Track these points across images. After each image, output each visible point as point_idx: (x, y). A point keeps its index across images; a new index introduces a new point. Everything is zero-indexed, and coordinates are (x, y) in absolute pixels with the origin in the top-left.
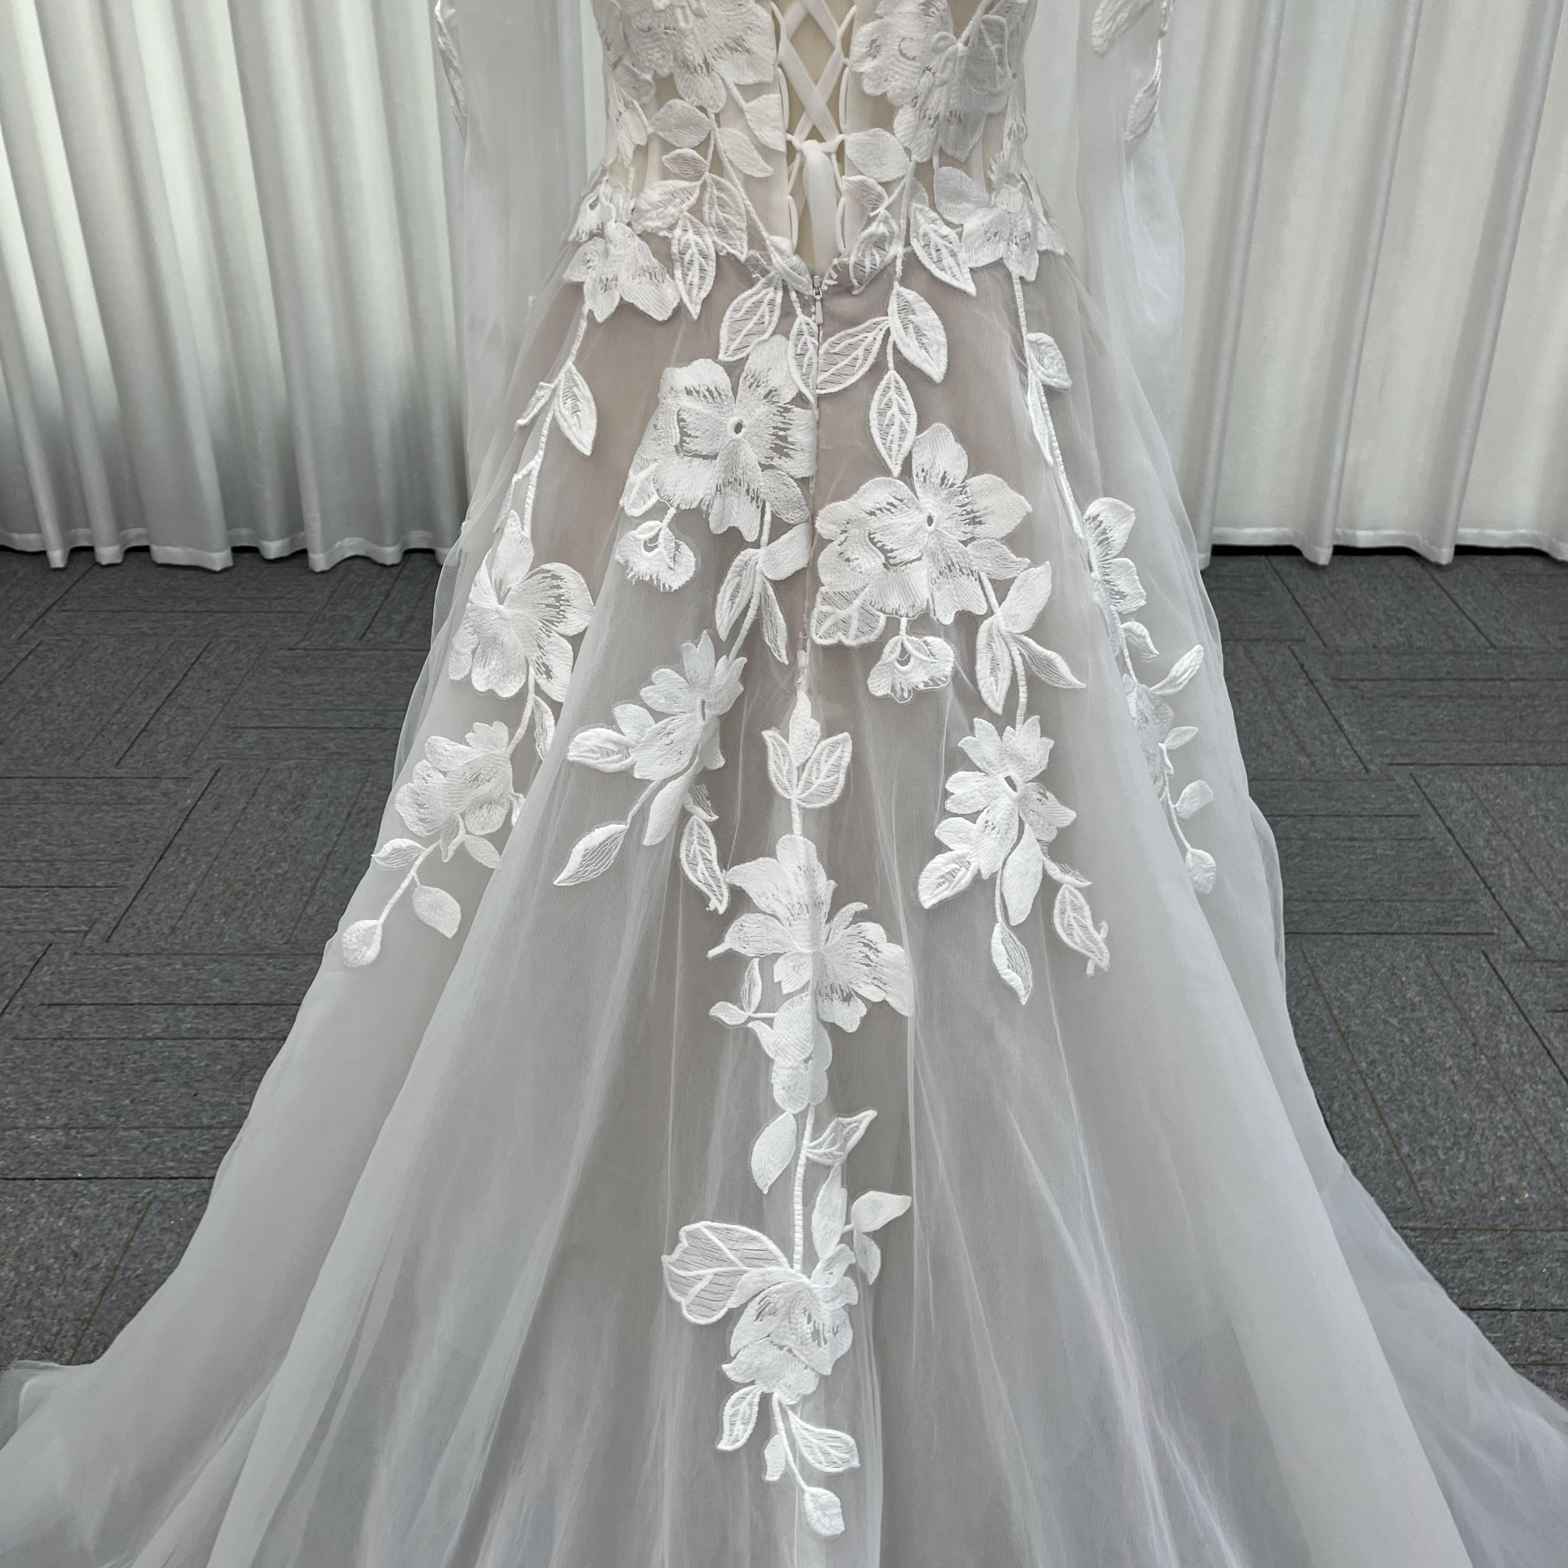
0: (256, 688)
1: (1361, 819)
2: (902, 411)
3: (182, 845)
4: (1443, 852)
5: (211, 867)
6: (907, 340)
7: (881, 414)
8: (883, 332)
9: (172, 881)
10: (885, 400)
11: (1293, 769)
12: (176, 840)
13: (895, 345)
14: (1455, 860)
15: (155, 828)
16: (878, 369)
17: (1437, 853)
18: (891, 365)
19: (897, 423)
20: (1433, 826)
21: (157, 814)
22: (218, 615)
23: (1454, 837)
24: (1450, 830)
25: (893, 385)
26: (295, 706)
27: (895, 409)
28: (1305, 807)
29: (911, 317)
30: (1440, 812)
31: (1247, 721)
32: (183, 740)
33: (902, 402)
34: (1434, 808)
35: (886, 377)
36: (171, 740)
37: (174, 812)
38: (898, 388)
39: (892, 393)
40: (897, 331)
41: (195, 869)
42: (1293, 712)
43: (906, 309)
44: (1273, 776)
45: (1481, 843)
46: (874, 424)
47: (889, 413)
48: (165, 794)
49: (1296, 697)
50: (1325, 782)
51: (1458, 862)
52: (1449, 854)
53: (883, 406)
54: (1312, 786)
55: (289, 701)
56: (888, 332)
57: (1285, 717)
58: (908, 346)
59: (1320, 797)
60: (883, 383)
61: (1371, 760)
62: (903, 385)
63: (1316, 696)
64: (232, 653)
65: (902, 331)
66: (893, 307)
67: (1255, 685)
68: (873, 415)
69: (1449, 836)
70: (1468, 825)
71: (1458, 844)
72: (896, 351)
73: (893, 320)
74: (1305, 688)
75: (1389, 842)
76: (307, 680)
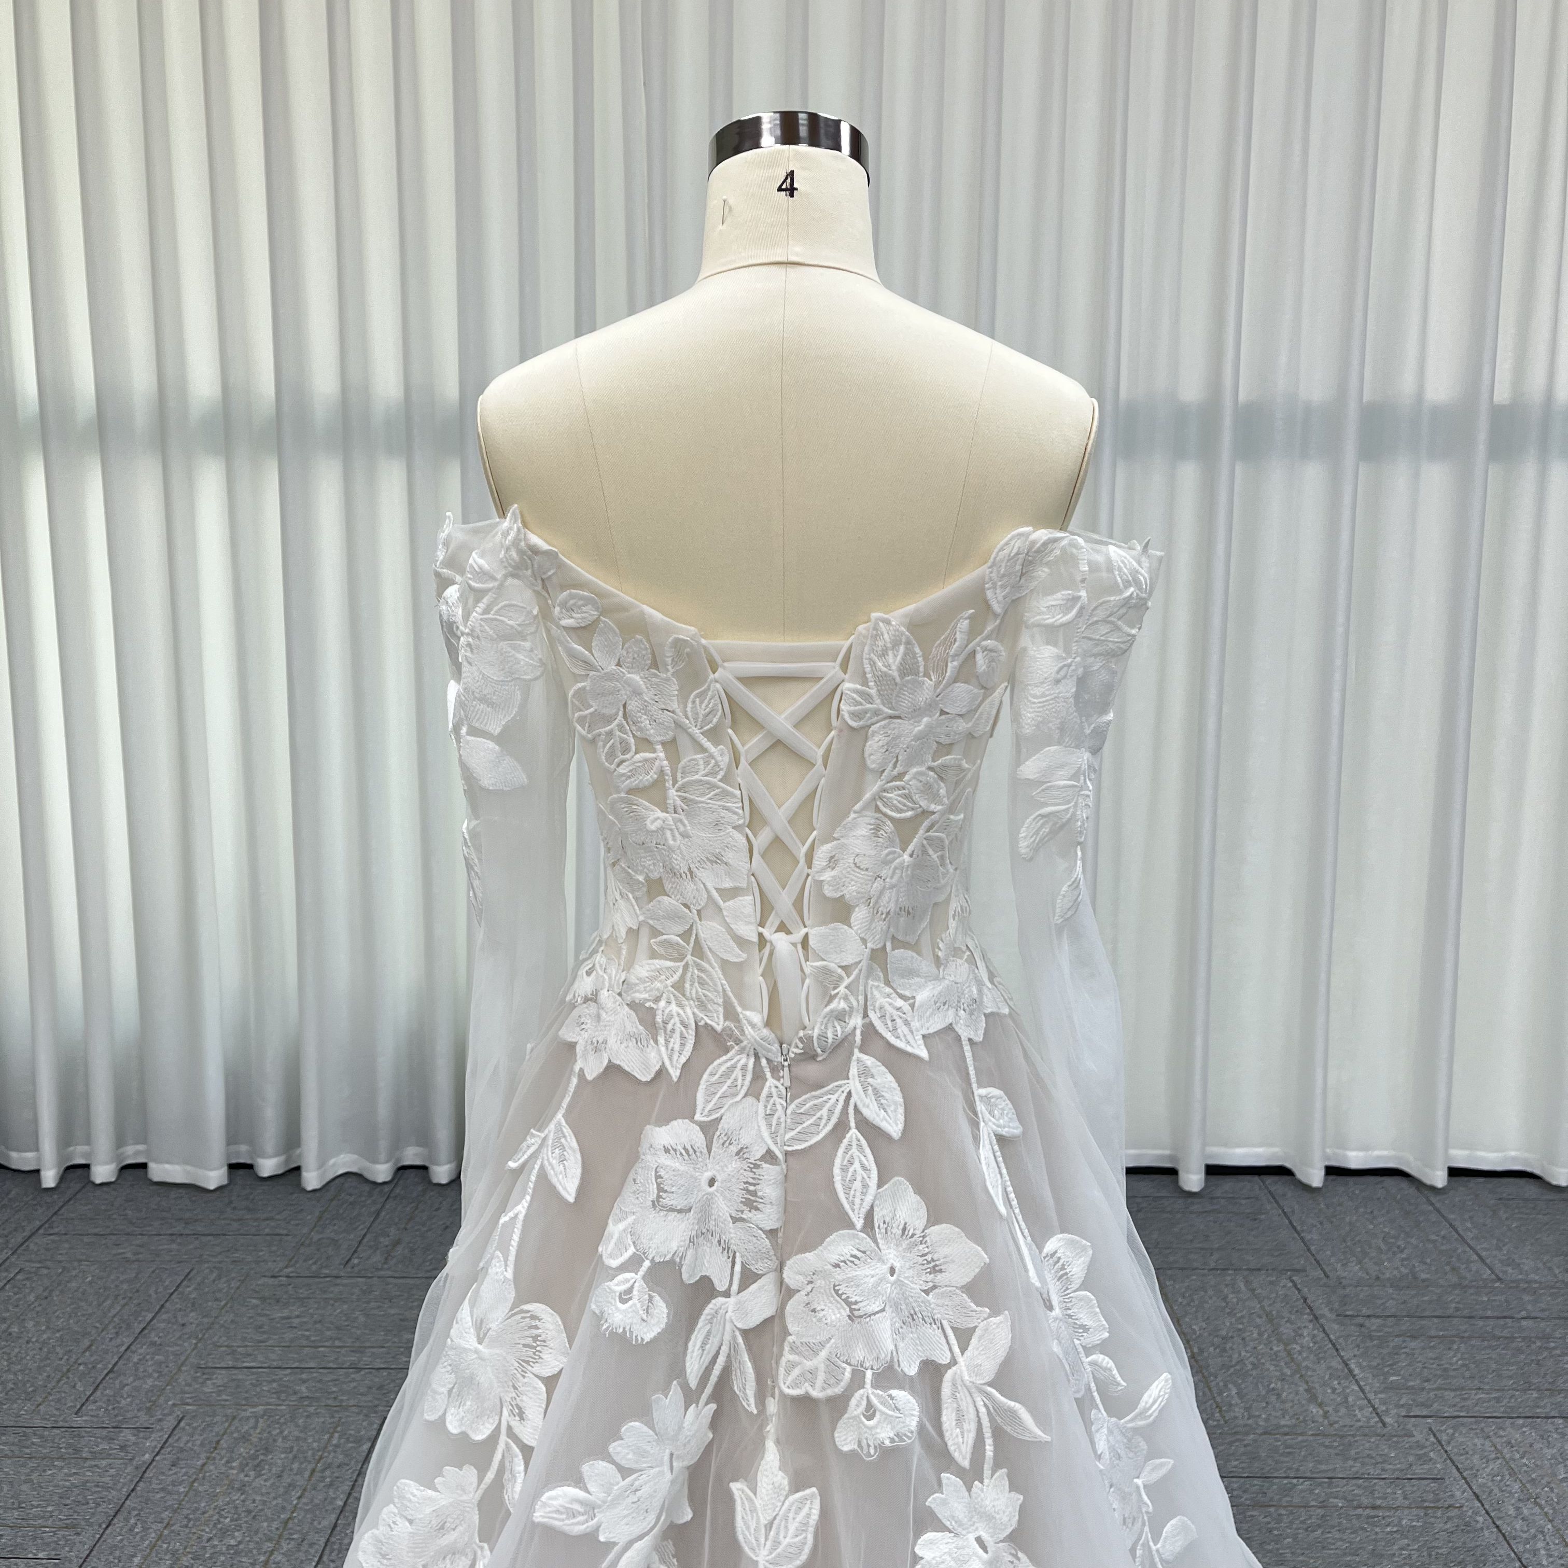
0: (232, 1321)
1: (1382, 1483)
2: (863, 1167)
3: (134, 1509)
4: (1473, 1523)
5: (161, 1535)
6: (867, 1101)
7: (844, 1170)
8: (845, 1094)
9: (117, 1553)
10: (848, 1157)
11: (1305, 1421)
12: (128, 1502)
13: (856, 1106)
14: (1486, 1533)
15: (107, 1489)
16: (841, 1128)
17: (1467, 1524)
18: (853, 1124)
19: (859, 1178)
20: (1460, 1493)
21: (112, 1471)
22: (204, 1239)
23: (1483, 1505)
24: (1477, 1497)
25: (854, 1143)
26: (270, 1342)
27: (857, 1165)
28: (1323, 1467)
29: (870, 1080)
30: (1465, 1474)
31: (1252, 1364)
32: (150, 1382)
33: (863, 1159)
34: (1458, 1469)
35: (848, 1136)
36: (137, 1383)
37: (129, 1469)
38: (860, 1146)
39: (854, 1150)
40: (858, 1093)
41: (143, 1539)
42: (1300, 1353)
43: (865, 1073)
44: (1286, 1430)
45: (1512, 1512)
46: (837, 1179)
47: (851, 1170)
48: (123, 1448)
49: (1301, 1335)
50: (1342, 1437)
51: (1490, 1535)
52: (1479, 1525)
53: (845, 1163)
54: (1327, 1442)
55: (265, 1336)
56: (850, 1094)
57: (1293, 1360)
58: (868, 1107)
59: (1337, 1454)
60: (846, 1141)
61: (1387, 1411)
62: (864, 1142)
63: (1322, 1335)
64: (214, 1281)
65: (862, 1093)
66: (854, 1071)
67: (1258, 1320)
68: (837, 1171)
69: (1478, 1504)
70: (1496, 1491)
71: (1487, 1513)
72: (856, 1110)
73: (854, 1084)
74: (1311, 1326)
75: (1415, 1512)
76: (286, 1313)
